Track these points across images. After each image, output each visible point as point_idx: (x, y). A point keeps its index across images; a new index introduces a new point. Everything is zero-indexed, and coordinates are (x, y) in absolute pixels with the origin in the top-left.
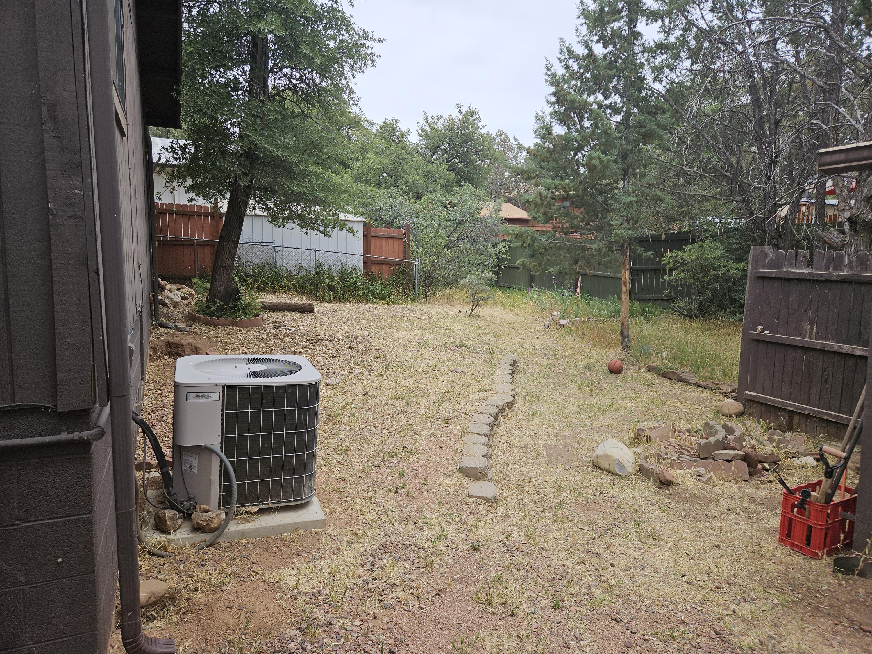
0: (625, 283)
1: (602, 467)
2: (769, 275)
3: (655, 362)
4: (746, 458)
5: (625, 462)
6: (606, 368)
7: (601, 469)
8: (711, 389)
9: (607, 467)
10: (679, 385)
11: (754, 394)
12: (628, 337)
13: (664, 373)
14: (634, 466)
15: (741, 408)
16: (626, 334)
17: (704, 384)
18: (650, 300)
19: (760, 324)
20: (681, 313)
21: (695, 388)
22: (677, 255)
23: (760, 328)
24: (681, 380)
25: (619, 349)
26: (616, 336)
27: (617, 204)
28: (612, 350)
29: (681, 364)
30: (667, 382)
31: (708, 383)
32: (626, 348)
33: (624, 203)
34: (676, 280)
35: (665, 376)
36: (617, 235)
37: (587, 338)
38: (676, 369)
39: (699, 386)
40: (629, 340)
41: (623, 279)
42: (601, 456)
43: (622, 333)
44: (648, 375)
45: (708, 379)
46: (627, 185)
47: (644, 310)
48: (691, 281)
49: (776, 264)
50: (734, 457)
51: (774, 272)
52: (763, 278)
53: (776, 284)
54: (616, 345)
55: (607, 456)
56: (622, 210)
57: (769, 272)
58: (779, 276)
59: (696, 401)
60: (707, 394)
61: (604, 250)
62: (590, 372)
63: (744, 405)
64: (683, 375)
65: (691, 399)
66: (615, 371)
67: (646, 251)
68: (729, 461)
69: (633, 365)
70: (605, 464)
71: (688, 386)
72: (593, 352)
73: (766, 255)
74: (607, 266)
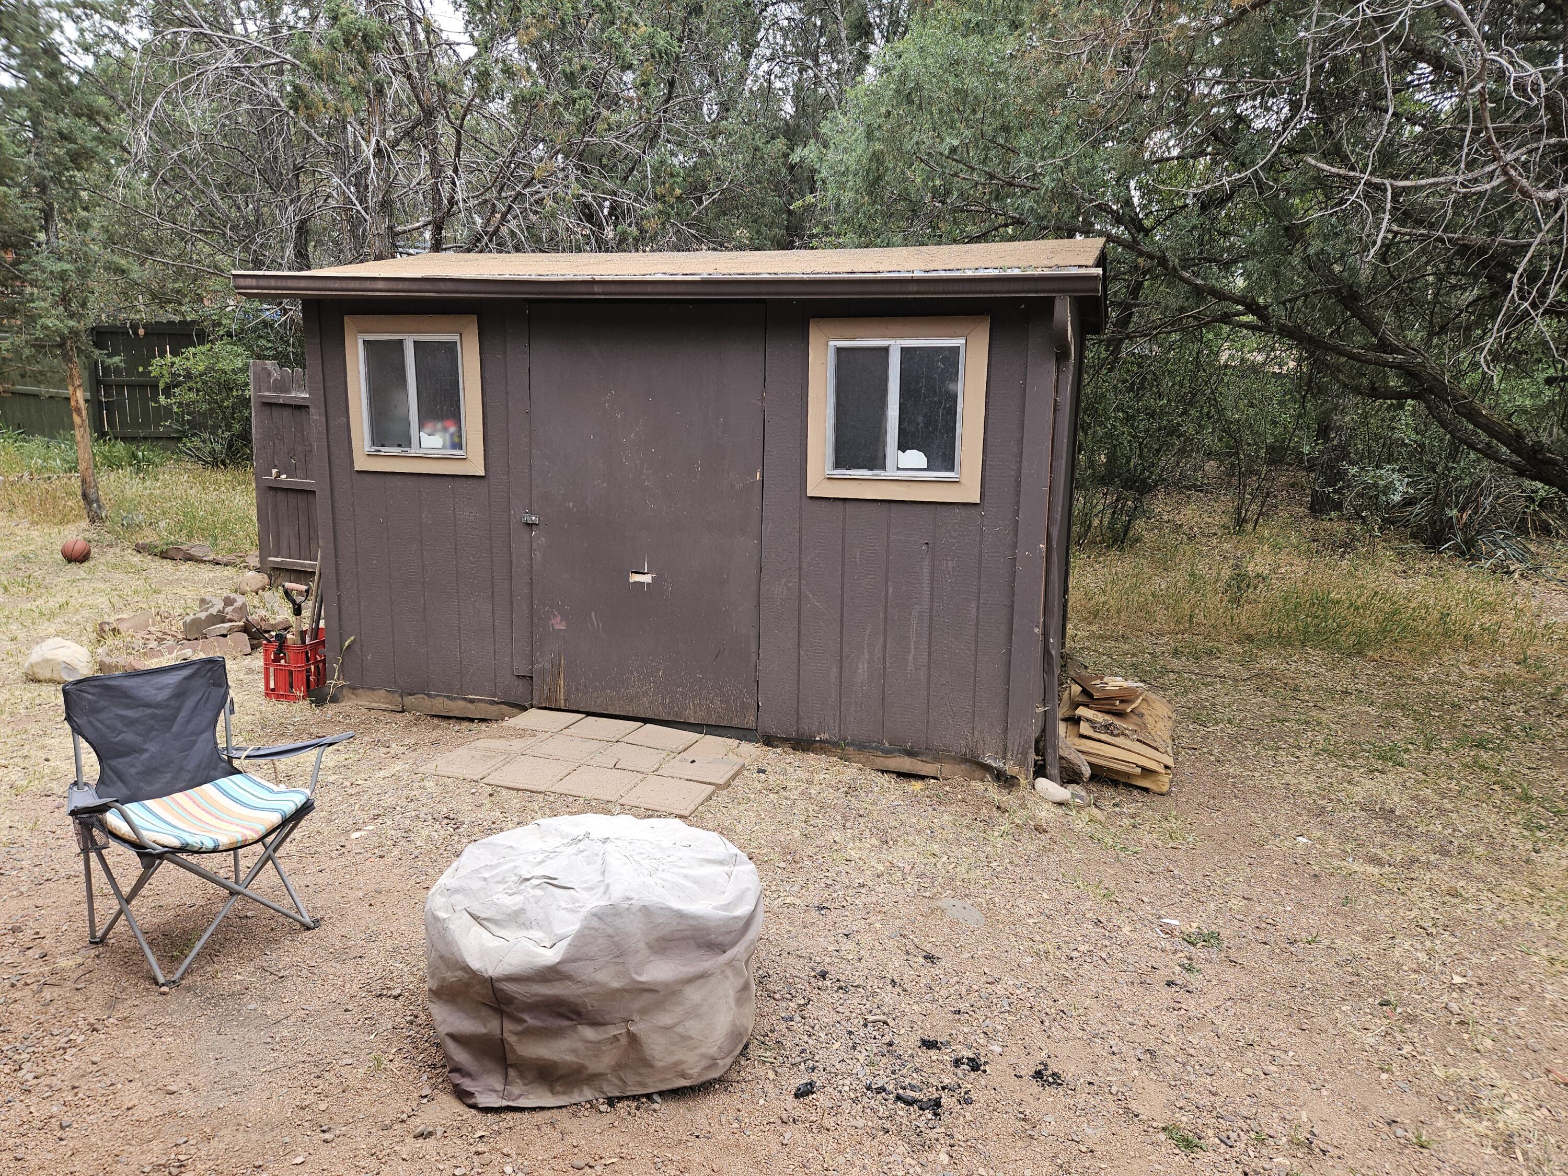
0: (78, 411)
1: (41, 678)
2: (276, 401)
3: (148, 537)
4: (246, 629)
5: (75, 663)
6: (60, 556)
7: (39, 681)
8: (234, 565)
9: (48, 675)
10: (186, 567)
11: (279, 559)
12: (97, 501)
13: (162, 552)
14: (90, 665)
15: (267, 580)
16: (93, 497)
17: (225, 560)
18: (145, 438)
19: (275, 467)
20: (199, 458)
21: (210, 567)
22: (173, 364)
23: (274, 471)
24: (189, 558)
25: (84, 523)
26: (75, 503)
27: (38, 273)
28: (72, 527)
29: (190, 536)
30: (168, 565)
31: (230, 558)
32: (95, 518)
33: (52, 272)
34: (180, 405)
35: (164, 555)
36: (46, 328)
37: (21, 511)
38: (182, 544)
39: (218, 564)
40: (99, 507)
41: (73, 403)
42: (38, 663)
43: (85, 496)
44: (137, 559)
45: (230, 551)
46: (53, 239)
47: (134, 456)
48: (205, 406)
49: (281, 387)
50: (231, 630)
51: (282, 398)
52: (268, 405)
53: (286, 413)
54: (78, 517)
55: (47, 661)
56: (49, 284)
57: (274, 397)
58: (288, 402)
59: (211, 583)
60: (229, 572)
61: (27, 352)
62: (28, 565)
63: (270, 577)
64: (193, 552)
65: (200, 581)
66: (77, 557)
67: (109, 356)
68: (224, 636)
69: (110, 546)
70: (45, 674)
71: (202, 566)
72: (35, 534)
73: (269, 374)
74: (39, 377)
